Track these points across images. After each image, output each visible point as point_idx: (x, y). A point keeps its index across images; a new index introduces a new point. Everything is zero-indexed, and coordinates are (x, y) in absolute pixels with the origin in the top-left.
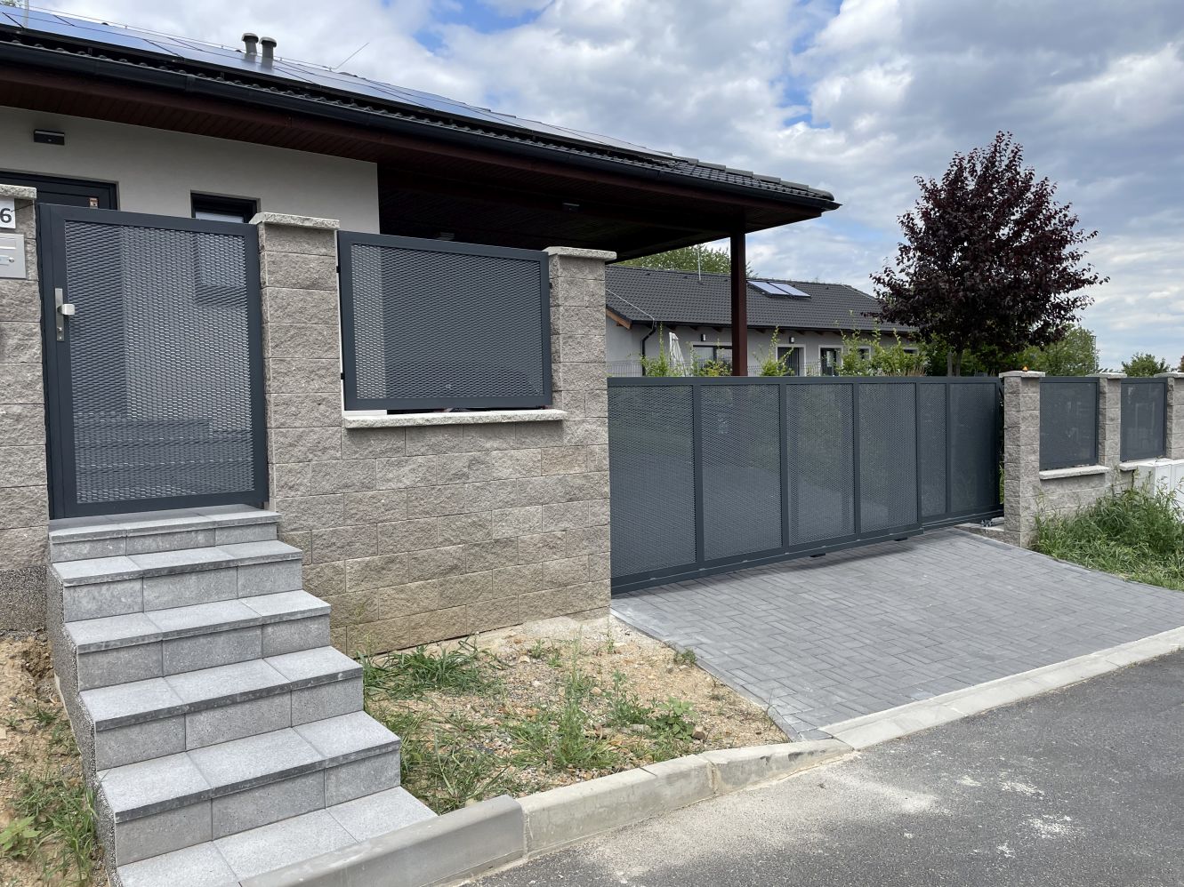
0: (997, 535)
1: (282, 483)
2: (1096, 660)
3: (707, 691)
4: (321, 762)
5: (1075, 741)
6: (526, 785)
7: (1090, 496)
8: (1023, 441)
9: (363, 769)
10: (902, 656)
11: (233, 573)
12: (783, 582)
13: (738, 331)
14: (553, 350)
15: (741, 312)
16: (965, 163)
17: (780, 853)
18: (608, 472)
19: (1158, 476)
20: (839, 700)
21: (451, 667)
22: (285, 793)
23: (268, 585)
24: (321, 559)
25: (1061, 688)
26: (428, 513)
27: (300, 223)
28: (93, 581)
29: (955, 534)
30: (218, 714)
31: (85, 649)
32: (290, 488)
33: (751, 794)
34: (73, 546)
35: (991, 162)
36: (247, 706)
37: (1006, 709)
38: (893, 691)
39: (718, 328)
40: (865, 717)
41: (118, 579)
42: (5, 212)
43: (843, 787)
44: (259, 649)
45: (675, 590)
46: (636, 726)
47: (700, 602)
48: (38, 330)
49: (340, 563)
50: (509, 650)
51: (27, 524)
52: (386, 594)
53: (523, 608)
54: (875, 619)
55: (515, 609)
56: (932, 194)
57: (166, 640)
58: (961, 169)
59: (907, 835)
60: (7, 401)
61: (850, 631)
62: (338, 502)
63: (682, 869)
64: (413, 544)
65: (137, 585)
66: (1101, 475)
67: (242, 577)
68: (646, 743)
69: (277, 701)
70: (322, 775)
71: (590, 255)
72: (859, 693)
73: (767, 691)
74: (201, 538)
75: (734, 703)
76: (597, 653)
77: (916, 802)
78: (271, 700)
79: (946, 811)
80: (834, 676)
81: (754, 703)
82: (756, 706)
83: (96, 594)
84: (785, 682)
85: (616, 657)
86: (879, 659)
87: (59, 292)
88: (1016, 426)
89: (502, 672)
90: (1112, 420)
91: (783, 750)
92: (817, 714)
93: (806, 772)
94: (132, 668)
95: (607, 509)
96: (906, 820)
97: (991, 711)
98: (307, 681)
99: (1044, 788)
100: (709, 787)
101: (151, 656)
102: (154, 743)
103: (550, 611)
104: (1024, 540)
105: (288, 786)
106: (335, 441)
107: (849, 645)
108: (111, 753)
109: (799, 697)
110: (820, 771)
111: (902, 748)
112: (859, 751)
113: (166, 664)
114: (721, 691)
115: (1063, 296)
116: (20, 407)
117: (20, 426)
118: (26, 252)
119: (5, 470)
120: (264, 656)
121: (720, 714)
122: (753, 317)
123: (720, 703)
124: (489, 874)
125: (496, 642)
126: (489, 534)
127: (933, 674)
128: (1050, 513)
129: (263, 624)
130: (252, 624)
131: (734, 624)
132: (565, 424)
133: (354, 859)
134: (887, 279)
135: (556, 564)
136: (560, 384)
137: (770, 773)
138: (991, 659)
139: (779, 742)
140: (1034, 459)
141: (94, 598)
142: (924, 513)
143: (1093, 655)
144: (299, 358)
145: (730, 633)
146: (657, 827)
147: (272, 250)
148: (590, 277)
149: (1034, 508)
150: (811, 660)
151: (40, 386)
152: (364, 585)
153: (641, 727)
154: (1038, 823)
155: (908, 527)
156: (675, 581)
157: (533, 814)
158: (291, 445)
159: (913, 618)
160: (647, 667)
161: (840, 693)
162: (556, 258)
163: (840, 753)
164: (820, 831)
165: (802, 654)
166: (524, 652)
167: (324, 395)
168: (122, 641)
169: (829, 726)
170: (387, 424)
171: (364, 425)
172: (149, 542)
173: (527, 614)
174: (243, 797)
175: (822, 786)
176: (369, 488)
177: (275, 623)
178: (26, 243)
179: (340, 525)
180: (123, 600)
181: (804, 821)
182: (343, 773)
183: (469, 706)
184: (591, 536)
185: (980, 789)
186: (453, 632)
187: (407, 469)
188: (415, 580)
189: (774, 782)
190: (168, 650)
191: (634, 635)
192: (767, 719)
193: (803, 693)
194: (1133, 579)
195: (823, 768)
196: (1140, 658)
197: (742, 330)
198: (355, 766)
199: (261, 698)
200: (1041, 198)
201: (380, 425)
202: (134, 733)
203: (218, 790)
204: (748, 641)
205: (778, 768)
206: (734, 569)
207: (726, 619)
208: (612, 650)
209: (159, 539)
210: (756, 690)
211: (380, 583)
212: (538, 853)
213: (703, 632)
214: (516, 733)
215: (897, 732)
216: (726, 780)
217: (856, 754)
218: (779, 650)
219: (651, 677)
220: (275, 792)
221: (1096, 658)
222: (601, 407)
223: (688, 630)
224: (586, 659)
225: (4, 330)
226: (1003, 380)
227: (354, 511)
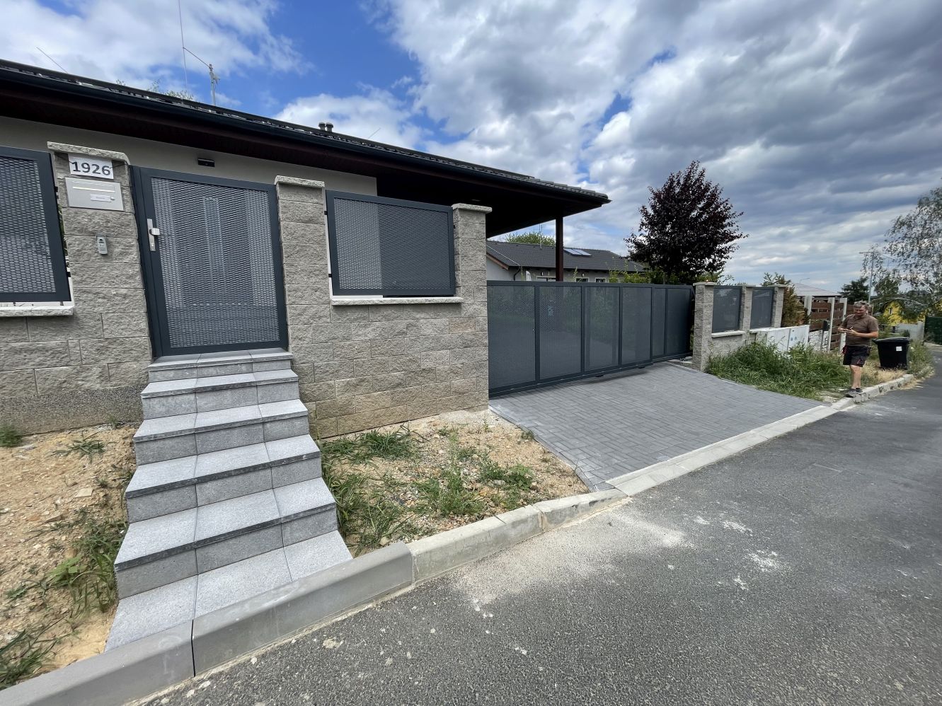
0: (689, 366)
1: (294, 337)
2: (754, 435)
3: (539, 456)
4: (277, 520)
5: (759, 489)
6: (420, 529)
7: (735, 345)
8: (704, 318)
9: (310, 521)
10: (648, 433)
11: (254, 389)
12: (581, 391)
13: (559, 271)
14: (456, 263)
15: (560, 261)
16: (674, 179)
17: (585, 582)
18: (487, 332)
19: (769, 336)
20: (616, 461)
21: (392, 441)
22: (253, 540)
23: (278, 397)
24: (321, 379)
25: (739, 453)
26: (383, 354)
27: (299, 183)
28: (161, 395)
29: (666, 364)
30: (220, 483)
31: (139, 439)
32: (300, 339)
33: (566, 530)
34: (163, 373)
35: (688, 177)
36: (240, 477)
37: (712, 467)
38: (646, 455)
39: (549, 269)
40: (631, 473)
41: (179, 393)
42: (105, 168)
43: (623, 525)
44: (261, 437)
45: (525, 394)
46: (496, 481)
47: (537, 401)
48: (135, 243)
49: (332, 382)
50: (429, 430)
51: (136, 360)
52: (359, 399)
53: (440, 406)
54: (631, 411)
55: (434, 407)
56: (657, 196)
57: (197, 432)
58: (672, 182)
59: (670, 566)
60: (116, 286)
61: (619, 418)
62: (329, 347)
63: (519, 598)
64: (375, 371)
65: (192, 397)
66: (741, 335)
67: (261, 392)
68: (502, 493)
69: (262, 473)
70: (279, 527)
71: (476, 209)
72: (627, 457)
73: (574, 456)
74: (244, 368)
75: (555, 465)
76: (478, 432)
77: (672, 538)
78: (257, 473)
79: (692, 545)
80: (612, 446)
81: (567, 464)
82: (568, 466)
83: (165, 403)
84: (585, 450)
85: (489, 434)
86: (636, 435)
87: (150, 222)
88: (701, 310)
89: (423, 444)
90: (747, 308)
91: (585, 499)
92: (604, 471)
93: (599, 513)
94: (175, 450)
95: (486, 352)
96: (667, 554)
97: (703, 468)
98: (281, 461)
99: (750, 527)
100: (538, 527)
101: (189, 443)
102: (173, 503)
103: (454, 407)
104: (703, 368)
105: (254, 535)
106: (327, 312)
107: (619, 426)
108: (140, 512)
109: (593, 459)
110: (608, 512)
111: (655, 496)
112: (631, 497)
113: (199, 447)
114: (548, 457)
115: (723, 245)
116: (127, 290)
117: (127, 301)
118: (123, 195)
119: (119, 328)
120: (265, 441)
121: (548, 472)
122: (566, 265)
123: (547, 464)
124: (386, 599)
125: (421, 426)
126: (419, 366)
127: (667, 444)
128: (716, 354)
129: (264, 422)
130: (255, 422)
131: (556, 414)
132: (462, 305)
133: (283, 598)
134: (633, 239)
135: (457, 382)
136: (460, 282)
137: (578, 515)
138: (697, 434)
139: (582, 493)
140: (710, 327)
141: (163, 405)
142: (654, 354)
143: (752, 432)
144: (303, 264)
145: (553, 419)
146: (504, 558)
147: (284, 198)
148: (477, 222)
149: (708, 352)
150: (599, 436)
151: (139, 278)
152: (346, 394)
153: (499, 482)
154: (756, 558)
155: (645, 362)
156: (525, 390)
157: (419, 556)
158: (299, 314)
159: (652, 410)
160: (506, 440)
161: (617, 457)
162: (457, 211)
163: (620, 499)
164: (612, 563)
165: (594, 432)
166: (437, 431)
167: (319, 286)
168: (166, 434)
169: (611, 480)
170: (356, 303)
171: (343, 304)
172: (211, 370)
173: (442, 409)
174: (220, 545)
175: (610, 524)
176: (348, 340)
177: (271, 422)
178: (122, 189)
179: (331, 361)
180: (183, 406)
181: (600, 553)
182: (295, 525)
183: (397, 468)
184: (478, 367)
185: (710, 526)
186: (398, 419)
187: (370, 329)
188: (376, 391)
189: (581, 521)
190: (200, 438)
191: (501, 421)
192: (574, 474)
193: (595, 457)
194: (761, 388)
195: (610, 510)
196: (778, 433)
197: (560, 270)
198: (304, 520)
199: (249, 472)
200: (714, 196)
201: (352, 304)
202: (157, 497)
203: (199, 542)
204: (563, 424)
205: (582, 512)
206: (555, 384)
207: (552, 411)
208: (487, 430)
209: (217, 368)
210: (568, 455)
211: (356, 393)
212: (423, 581)
213: (538, 419)
214: (421, 488)
215: (652, 483)
216: (550, 522)
217: (629, 500)
218: (581, 430)
219: (508, 447)
220: (245, 541)
221: (754, 434)
222: (483, 296)
223: (531, 418)
224: (471, 435)
225: (111, 242)
226: (694, 287)
227: (339, 353)
